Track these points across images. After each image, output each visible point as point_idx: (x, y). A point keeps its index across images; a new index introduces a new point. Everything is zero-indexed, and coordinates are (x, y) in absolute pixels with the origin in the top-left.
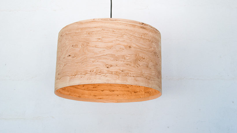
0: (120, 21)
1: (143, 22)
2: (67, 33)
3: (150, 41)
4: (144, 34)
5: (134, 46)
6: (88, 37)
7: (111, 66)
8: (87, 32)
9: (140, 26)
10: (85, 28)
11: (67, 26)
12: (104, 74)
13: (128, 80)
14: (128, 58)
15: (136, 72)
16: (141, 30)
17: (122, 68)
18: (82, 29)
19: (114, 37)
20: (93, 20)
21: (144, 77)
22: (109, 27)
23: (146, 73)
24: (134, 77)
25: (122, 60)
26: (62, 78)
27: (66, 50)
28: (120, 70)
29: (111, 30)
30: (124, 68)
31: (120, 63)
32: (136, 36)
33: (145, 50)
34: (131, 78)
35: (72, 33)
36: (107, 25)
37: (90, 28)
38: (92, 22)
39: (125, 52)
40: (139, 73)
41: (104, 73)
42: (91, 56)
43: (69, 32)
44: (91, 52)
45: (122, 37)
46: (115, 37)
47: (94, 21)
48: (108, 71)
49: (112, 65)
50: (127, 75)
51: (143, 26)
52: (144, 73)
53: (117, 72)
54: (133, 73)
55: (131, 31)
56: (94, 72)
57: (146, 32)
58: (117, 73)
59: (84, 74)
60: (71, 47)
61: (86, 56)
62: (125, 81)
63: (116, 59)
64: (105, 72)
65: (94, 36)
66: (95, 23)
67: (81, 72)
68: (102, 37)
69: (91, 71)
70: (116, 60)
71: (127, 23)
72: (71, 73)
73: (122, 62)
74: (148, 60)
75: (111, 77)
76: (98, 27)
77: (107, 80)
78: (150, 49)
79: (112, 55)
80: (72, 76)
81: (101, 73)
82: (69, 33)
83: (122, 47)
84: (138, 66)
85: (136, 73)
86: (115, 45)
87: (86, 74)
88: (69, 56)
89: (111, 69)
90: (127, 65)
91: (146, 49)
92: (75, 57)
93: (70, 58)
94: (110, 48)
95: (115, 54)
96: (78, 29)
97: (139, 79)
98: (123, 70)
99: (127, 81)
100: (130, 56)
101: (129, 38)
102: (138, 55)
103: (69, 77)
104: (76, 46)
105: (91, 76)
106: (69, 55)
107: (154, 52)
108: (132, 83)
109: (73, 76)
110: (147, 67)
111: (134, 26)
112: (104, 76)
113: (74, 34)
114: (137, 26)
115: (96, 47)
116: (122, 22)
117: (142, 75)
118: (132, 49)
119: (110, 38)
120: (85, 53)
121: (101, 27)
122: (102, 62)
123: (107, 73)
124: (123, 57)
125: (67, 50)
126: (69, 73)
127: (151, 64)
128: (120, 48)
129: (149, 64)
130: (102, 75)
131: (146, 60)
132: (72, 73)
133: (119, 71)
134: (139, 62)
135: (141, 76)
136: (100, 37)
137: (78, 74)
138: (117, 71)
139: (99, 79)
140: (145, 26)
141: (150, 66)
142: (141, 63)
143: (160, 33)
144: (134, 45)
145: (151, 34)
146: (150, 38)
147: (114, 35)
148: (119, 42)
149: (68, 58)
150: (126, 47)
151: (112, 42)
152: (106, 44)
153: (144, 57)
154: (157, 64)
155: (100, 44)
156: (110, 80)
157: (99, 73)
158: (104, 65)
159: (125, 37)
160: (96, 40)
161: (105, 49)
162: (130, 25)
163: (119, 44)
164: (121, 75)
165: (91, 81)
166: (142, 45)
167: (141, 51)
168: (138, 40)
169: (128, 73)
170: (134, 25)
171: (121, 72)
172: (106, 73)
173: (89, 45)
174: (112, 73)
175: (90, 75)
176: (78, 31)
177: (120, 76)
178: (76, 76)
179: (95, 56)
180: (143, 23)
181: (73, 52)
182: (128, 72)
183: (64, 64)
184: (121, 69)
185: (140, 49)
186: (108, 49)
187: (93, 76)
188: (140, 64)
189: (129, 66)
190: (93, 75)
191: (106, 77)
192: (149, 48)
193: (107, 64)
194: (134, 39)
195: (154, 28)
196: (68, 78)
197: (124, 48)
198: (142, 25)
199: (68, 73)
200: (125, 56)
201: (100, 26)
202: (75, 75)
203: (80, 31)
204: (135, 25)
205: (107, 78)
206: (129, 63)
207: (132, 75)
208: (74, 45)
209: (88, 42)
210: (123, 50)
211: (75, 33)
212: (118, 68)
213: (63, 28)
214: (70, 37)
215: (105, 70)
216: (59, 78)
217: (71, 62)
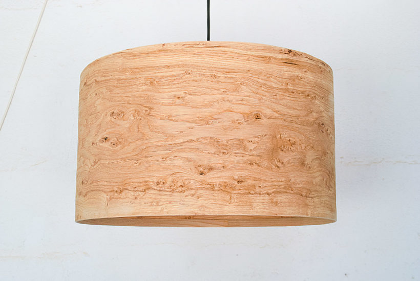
0: (231, 49)
1: (290, 49)
2: (99, 79)
3: (308, 95)
4: (294, 79)
5: (268, 112)
6: (149, 93)
7: (211, 169)
8: (146, 79)
9: (282, 59)
10: (142, 69)
11: (97, 61)
12: (193, 192)
13: (254, 205)
14: (252, 147)
15: (274, 181)
16: (285, 68)
17: (238, 174)
18: (134, 70)
19: (216, 92)
20: (161, 47)
21: (294, 193)
22: (201, 65)
23: (299, 180)
24: (268, 194)
25: (238, 151)
26: (90, 194)
27: (98, 122)
28: (234, 179)
29: (208, 73)
30: (244, 174)
31: (232, 159)
32: (272, 87)
33: (295, 122)
34: (261, 197)
35: (110, 79)
36: (197, 59)
37: (153, 68)
38: (160, 51)
39: (246, 132)
40: (281, 183)
41: (191, 189)
42: (159, 144)
43: (102, 76)
44: (159, 132)
45: (236, 90)
46: (220, 92)
47: (163, 50)
48: (203, 183)
49: (213, 166)
50: (251, 190)
51: (291, 58)
52: (294, 183)
53: (225, 185)
54: (268, 184)
55: (261, 73)
56: (167, 185)
57: (297, 72)
58: (225, 188)
59: (141, 189)
60: (109, 118)
61: (146, 142)
62: (247, 208)
63: (223, 149)
64: (196, 185)
65: (164, 90)
66: (166, 54)
67: (134, 185)
68: (186, 93)
69: (158, 183)
70: (223, 153)
71: (249, 53)
72: (109, 184)
73: (239, 159)
74: (303, 146)
75: (212, 197)
76: (174, 66)
77: (202, 206)
78: (310, 118)
79: (213, 141)
80: (112, 193)
81: (183, 189)
82: (103, 79)
83: (237, 117)
84: (279, 165)
85: (276, 184)
86: (219, 113)
87: (148, 189)
88: (106, 139)
89: (211, 177)
90: (251, 164)
91: (298, 117)
92: (120, 143)
93: (106, 145)
94: (207, 121)
95: (219, 137)
96: (124, 70)
97: (281, 198)
98: (240, 178)
99: (251, 206)
100: (257, 139)
101: (253, 92)
102: (278, 136)
103: (105, 195)
104: (121, 114)
105: (160, 195)
106: (105, 136)
107: (319, 125)
108: (266, 210)
109: (116, 194)
110: (302, 164)
111: (267, 59)
112: (193, 195)
113: (115, 85)
114: (274, 58)
115: (171, 120)
116: (236, 51)
117: (288, 188)
118: (264, 121)
119: (205, 94)
120: (143, 134)
121: (183, 66)
122: (187, 158)
123: (201, 188)
124: (241, 144)
125: (100, 125)
126: (104, 185)
127: (311, 155)
128: (231, 119)
129: (305, 157)
130: (187, 193)
131: (299, 147)
132: (112, 184)
133: (230, 181)
134: (282, 153)
135: (287, 191)
136: (181, 94)
137: (128, 189)
138: (226, 183)
139: (180, 204)
140: (294, 58)
141: (308, 161)
142: (286, 157)
143: (330, 71)
144: (268, 110)
145: (309, 76)
146: (308, 88)
147: (216, 86)
148: (228, 104)
149: (101, 144)
150: (247, 116)
151: (210, 105)
152: (195, 110)
153: (293, 140)
154: (325, 154)
155: (181, 112)
156: (207, 205)
157: (180, 189)
158: (193, 167)
159: (245, 90)
160: (171, 101)
161: (193, 125)
162: (257, 57)
163: (229, 111)
164: (237, 192)
165: (159, 208)
166: (289, 107)
167: (286, 124)
168: (278, 97)
169: (254, 187)
170: (265, 57)
171: (236, 183)
172: (197, 189)
173: (152, 113)
174: (213, 189)
175: (157, 192)
176: (124, 77)
177: (232, 195)
178: (123, 193)
179: (168, 143)
180: (290, 51)
181: (113, 129)
182: (254, 183)
183: (93, 159)
184: (236, 177)
185: (284, 120)
186: (202, 125)
187: (166, 197)
188: (285, 160)
189: (255, 166)
190: (164, 193)
191: (198, 197)
192: (307, 115)
193: (199, 164)
194: (268, 94)
195: (318, 61)
196: (104, 197)
197: (242, 119)
198: (286, 56)
199: (103, 183)
200: (245, 142)
201: (180, 63)
202: (121, 192)
203: (128, 75)
204: (270, 58)
205: (200, 202)
206: (256, 159)
207: (263, 191)
208: (116, 111)
209: (151, 106)
210: (240, 126)
211: (118, 80)
212: (227, 174)
213: (90, 66)
214: (104, 90)
215: (194, 179)
216: (84, 192)
217: (109, 157)
